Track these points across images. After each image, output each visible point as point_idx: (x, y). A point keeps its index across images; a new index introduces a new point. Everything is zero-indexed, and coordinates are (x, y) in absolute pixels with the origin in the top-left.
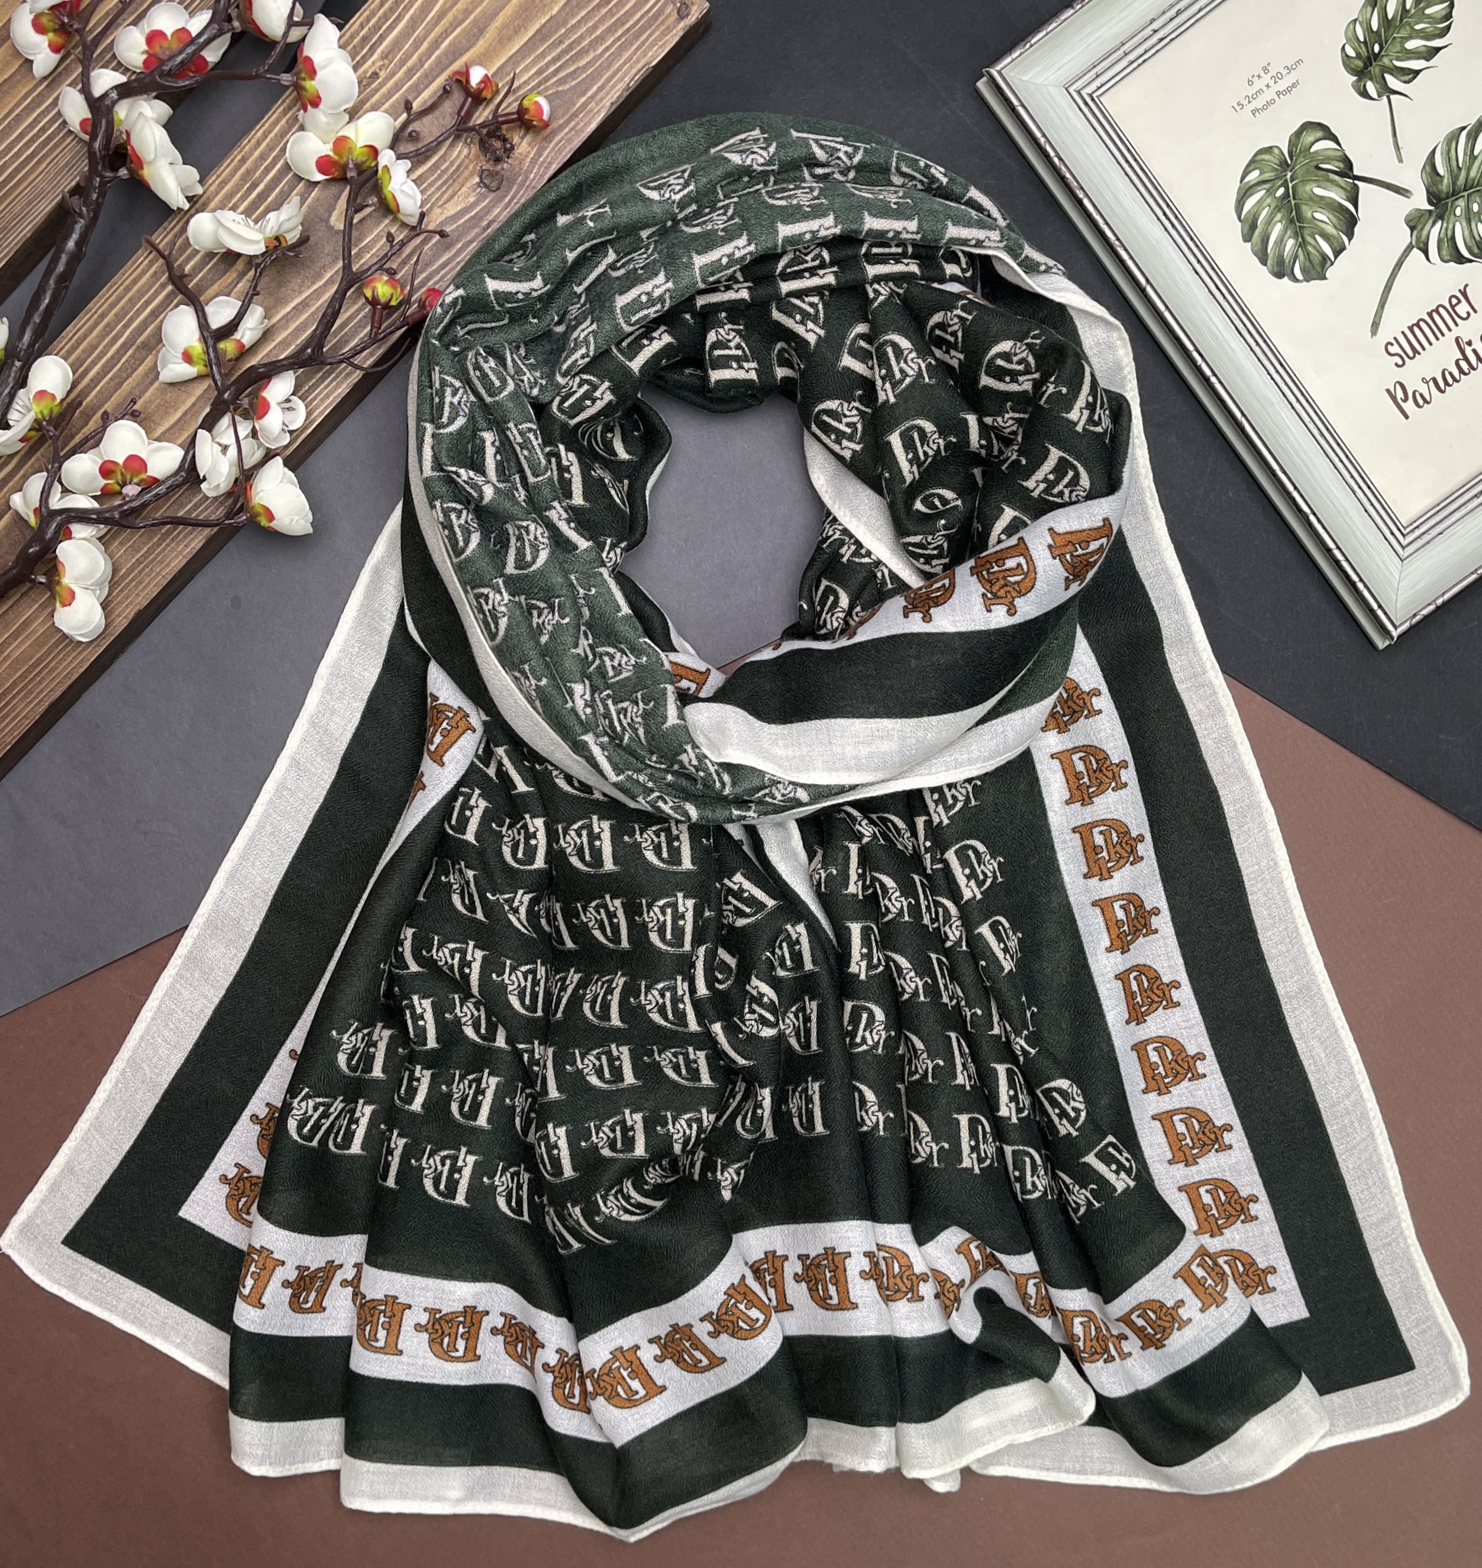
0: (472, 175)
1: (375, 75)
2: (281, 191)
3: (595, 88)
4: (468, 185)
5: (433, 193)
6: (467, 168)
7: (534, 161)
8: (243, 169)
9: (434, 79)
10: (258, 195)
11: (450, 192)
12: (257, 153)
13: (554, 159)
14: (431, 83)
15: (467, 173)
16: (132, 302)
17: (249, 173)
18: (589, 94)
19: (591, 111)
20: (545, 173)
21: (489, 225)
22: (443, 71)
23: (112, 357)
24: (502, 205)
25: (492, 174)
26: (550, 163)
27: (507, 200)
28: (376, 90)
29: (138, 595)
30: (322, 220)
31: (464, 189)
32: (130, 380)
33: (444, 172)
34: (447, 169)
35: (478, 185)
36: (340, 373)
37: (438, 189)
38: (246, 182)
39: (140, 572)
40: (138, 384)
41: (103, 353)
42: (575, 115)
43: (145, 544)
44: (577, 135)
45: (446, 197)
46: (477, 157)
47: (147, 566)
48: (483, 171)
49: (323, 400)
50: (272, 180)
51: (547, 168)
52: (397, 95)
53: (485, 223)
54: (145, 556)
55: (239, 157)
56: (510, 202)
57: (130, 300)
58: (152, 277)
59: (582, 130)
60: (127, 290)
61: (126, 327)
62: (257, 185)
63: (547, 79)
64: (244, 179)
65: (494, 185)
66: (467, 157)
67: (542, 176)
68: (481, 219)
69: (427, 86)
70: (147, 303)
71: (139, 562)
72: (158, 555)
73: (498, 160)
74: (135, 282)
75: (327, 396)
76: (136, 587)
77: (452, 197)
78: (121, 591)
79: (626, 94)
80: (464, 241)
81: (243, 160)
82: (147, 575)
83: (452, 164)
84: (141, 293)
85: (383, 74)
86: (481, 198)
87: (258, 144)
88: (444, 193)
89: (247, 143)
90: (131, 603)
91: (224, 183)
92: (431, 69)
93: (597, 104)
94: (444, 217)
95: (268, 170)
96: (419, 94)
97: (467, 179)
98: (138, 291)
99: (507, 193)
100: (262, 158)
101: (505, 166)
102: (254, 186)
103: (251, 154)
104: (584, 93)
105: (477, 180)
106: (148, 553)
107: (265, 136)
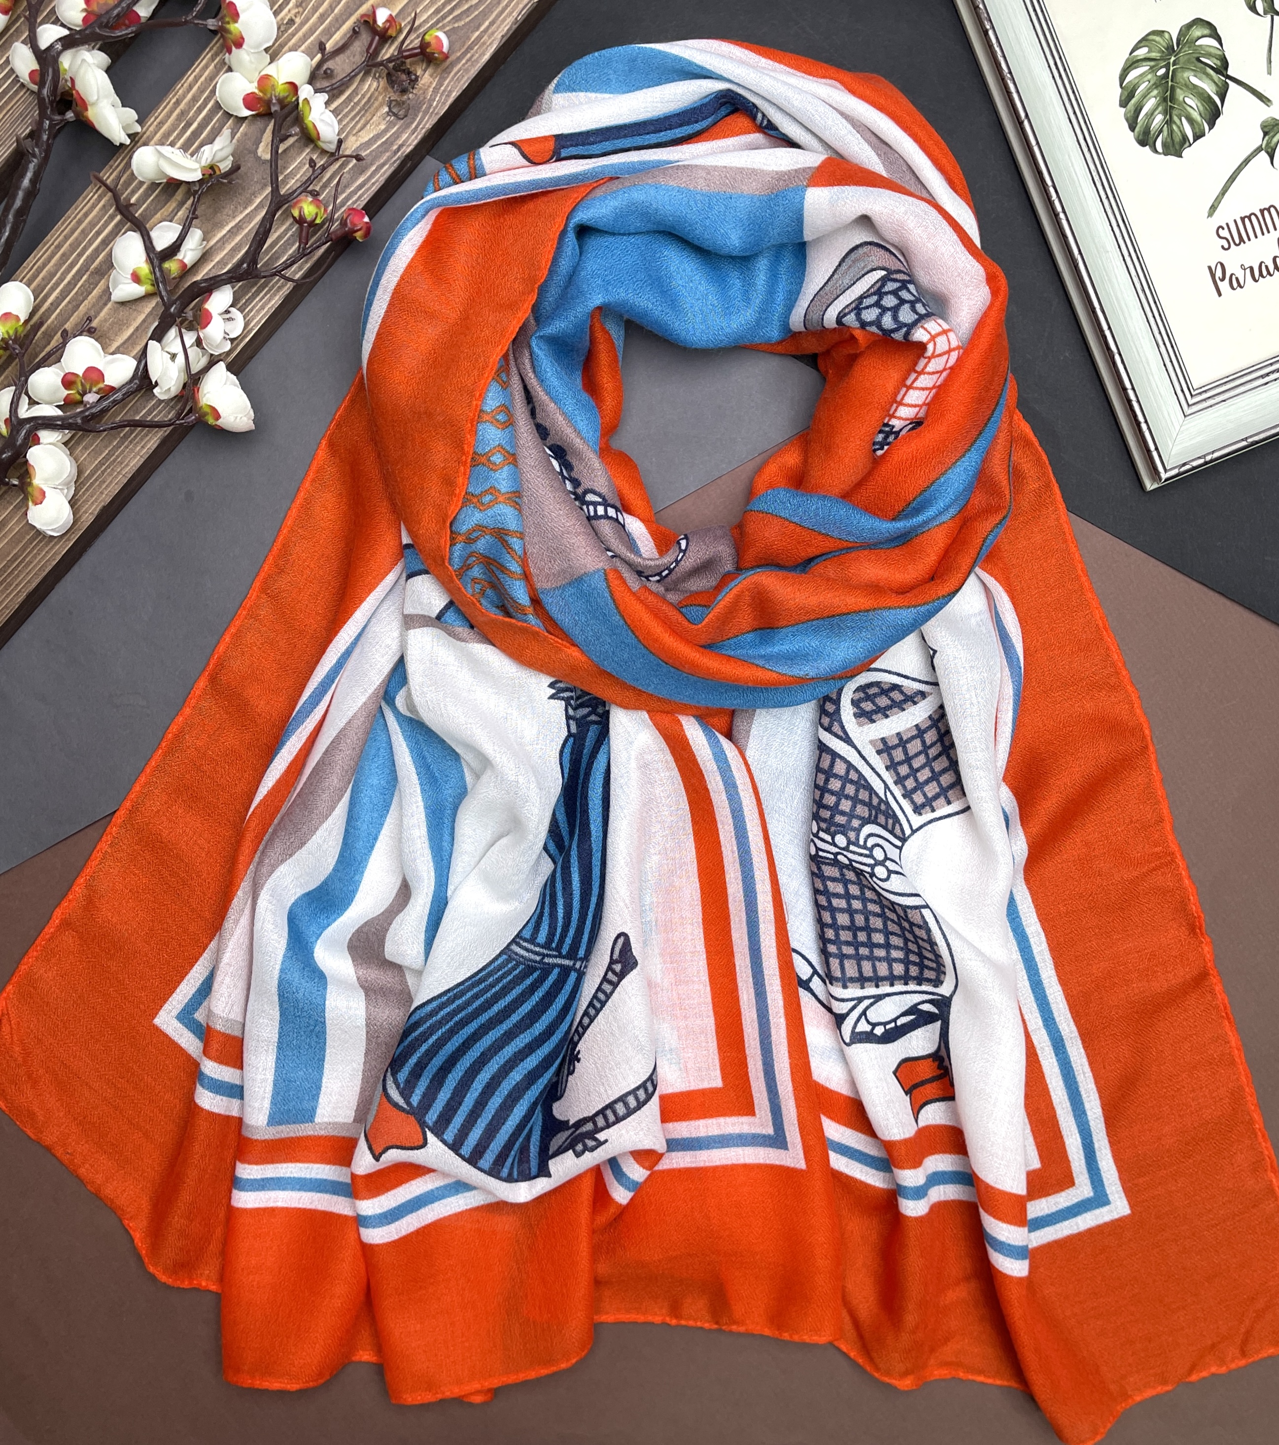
0: (381, 105)
1: (291, 22)
2: (213, 128)
3: (487, 23)
4: (379, 114)
5: (348, 123)
6: (376, 99)
7: (436, 90)
8: (178, 111)
9: (344, 23)
10: (193, 133)
11: (362, 122)
12: (190, 96)
13: (454, 87)
14: (341, 26)
15: (376, 104)
16: (84, 233)
17: (183, 113)
18: (482, 29)
19: (484, 43)
20: (446, 100)
21: (399, 149)
22: (351, 15)
23: (69, 282)
24: (409, 131)
25: (400, 104)
26: (451, 92)
27: (414, 126)
28: (293, 35)
29: (102, 493)
30: (250, 152)
31: (375, 118)
32: (86, 302)
33: (357, 104)
34: (360, 101)
35: (388, 113)
36: (273, 286)
37: (352, 119)
38: (181, 122)
39: (103, 473)
40: (94, 306)
41: (61, 279)
42: (470, 48)
43: (106, 447)
44: (473, 65)
45: (359, 126)
46: (385, 89)
47: (109, 467)
48: (391, 101)
49: (258, 311)
50: (204, 119)
51: (448, 96)
52: (312, 38)
53: (395, 147)
54: (106, 459)
55: (174, 100)
56: (417, 127)
57: (83, 231)
58: (101, 210)
59: (477, 61)
60: (80, 222)
61: (80, 255)
62: (191, 124)
63: (444, 17)
64: (179, 119)
65: (402, 113)
66: (376, 90)
67: (444, 103)
68: (392, 144)
69: (338, 29)
70: (98, 233)
71: (101, 464)
72: (118, 457)
73: (404, 91)
74: (86, 215)
75: (262, 308)
76: (100, 486)
77: (364, 126)
78: (87, 490)
79: (515, 27)
80: (377, 164)
81: (178, 103)
82: (110, 474)
83: (363, 96)
84: (92, 225)
85: (298, 20)
86: (391, 125)
87: (190, 87)
88: (357, 122)
89: (180, 88)
90: (96, 501)
91: (162, 123)
92: (341, 14)
93: (489, 37)
94: (358, 143)
95: (200, 110)
96: (331, 36)
97: (377, 109)
98: (90, 223)
99: (414, 119)
100: (195, 99)
101: (411, 95)
102: (189, 125)
103: (184, 96)
104: (478, 28)
105: (386, 109)
106: (109, 455)
107: (196, 80)
